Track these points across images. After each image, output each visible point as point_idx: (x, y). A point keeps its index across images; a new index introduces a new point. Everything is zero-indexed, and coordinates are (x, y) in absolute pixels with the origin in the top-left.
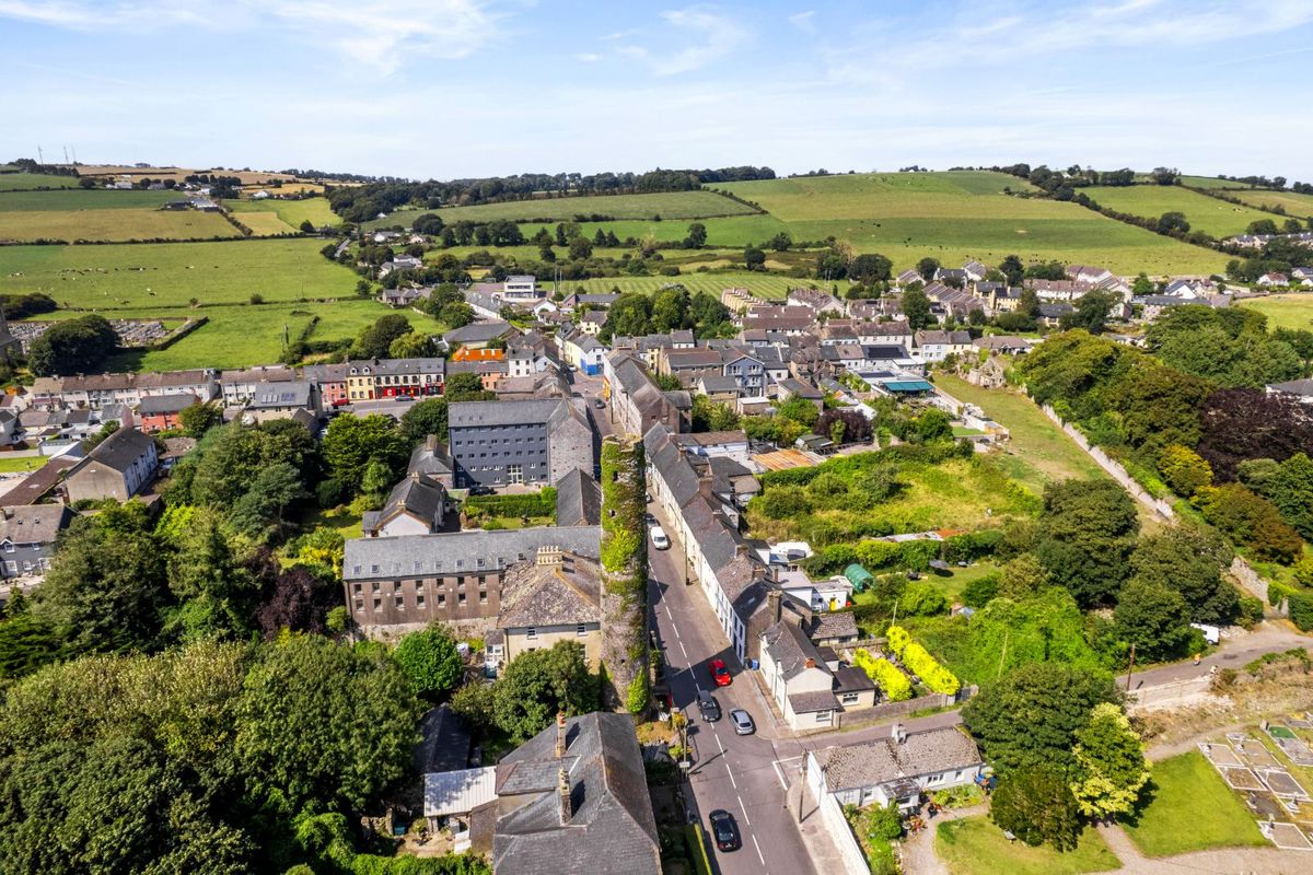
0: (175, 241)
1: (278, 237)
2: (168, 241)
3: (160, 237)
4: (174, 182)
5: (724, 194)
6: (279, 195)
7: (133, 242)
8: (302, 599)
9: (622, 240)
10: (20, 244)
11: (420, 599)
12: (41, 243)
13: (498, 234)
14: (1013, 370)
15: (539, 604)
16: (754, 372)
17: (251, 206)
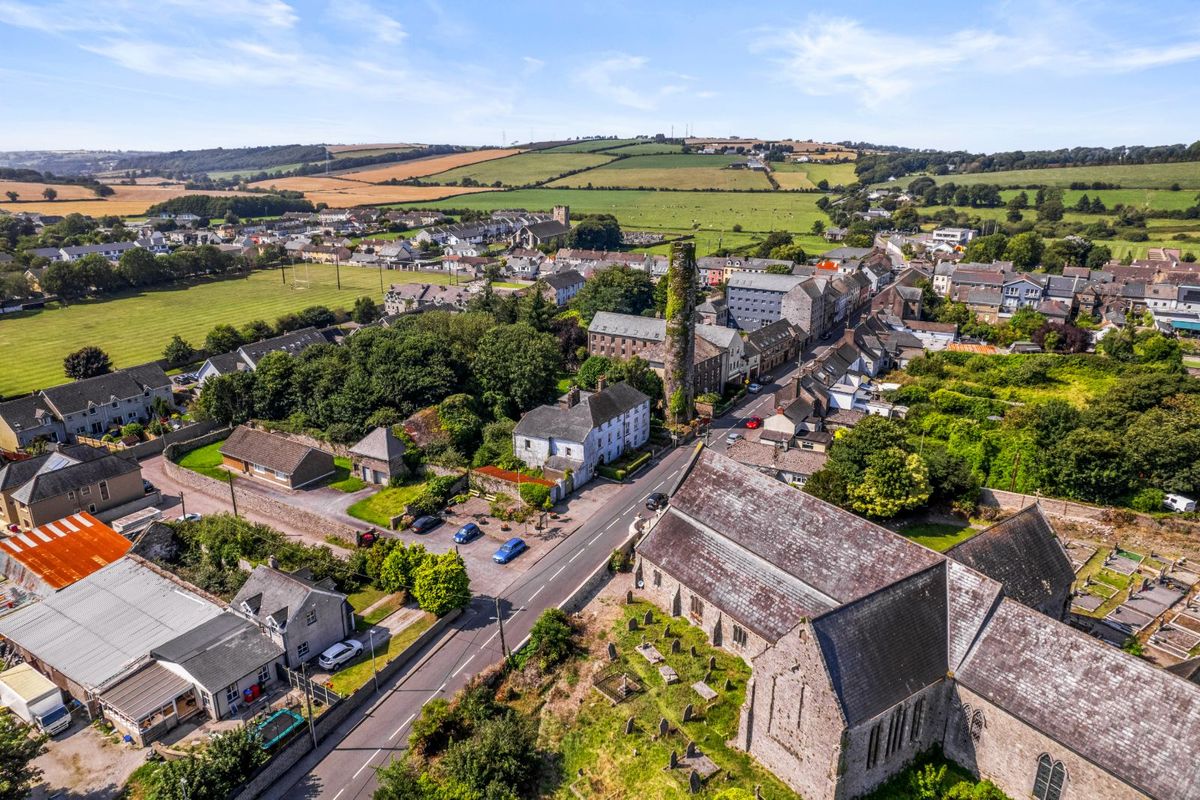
0: (722, 191)
1: (797, 191)
2: (718, 191)
3: (714, 188)
4: (743, 149)
6: (816, 160)
7: (696, 190)
8: (569, 338)
10: (630, 189)
11: (624, 352)
12: (641, 189)
13: (977, 196)
17: (791, 168)
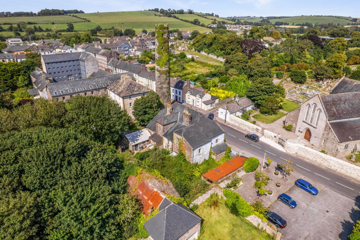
5: (73, 16)
9: (44, 29)
14: (189, 46)
15: (130, 89)
16: (126, 49)
